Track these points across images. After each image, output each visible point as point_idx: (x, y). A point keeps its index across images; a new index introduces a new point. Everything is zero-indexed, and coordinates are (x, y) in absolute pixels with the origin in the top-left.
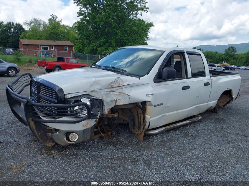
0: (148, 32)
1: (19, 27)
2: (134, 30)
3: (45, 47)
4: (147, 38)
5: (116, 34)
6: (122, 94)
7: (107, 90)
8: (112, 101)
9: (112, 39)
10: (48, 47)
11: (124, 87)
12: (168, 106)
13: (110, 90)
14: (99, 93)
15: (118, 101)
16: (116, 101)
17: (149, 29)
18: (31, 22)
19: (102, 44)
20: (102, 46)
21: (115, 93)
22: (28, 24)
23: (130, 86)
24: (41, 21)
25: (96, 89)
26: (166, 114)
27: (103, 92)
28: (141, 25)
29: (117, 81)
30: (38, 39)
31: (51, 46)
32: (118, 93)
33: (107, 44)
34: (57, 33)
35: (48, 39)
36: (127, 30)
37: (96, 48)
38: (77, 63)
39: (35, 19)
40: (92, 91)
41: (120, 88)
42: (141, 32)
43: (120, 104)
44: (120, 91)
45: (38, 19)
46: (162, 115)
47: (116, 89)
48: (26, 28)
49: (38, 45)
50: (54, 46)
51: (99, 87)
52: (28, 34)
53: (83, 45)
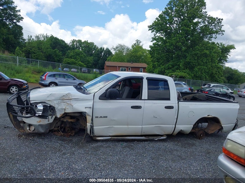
0: (228, 55)
1: (108, 52)
2: (206, 53)
3: (124, 68)
4: (226, 61)
5: (185, 57)
6: (70, 105)
7: (60, 101)
8: (62, 109)
9: (181, 62)
10: (126, 68)
11: (72, 100)
12: (115, 120)
13: (63, 101)
14: (53, 103)
15: (67, 109)
16: (65, 109)
17: (229, 52)
18: (117, 47)
19: (170, 66)
20: (171, 68)
21: (65, 104)
22: (114, 49)
23: (77, 100)
24: (124, 46)
25: (51, 100)
26: (114, 126)
27: (55, 102)
28: (213, 48)
29: (67, 96)
30: (120, 62)
31: (129, 68)
32: (67, 104)
33: (176, 67)
34: (136, 56)
35: (128, 61)
36: (198, 53)
37: (164, 71)
38: (136, 83)
39: (120, 45)
40: (49, 100)
41: (70, 100)
42: (213, 55)
43: (67, 112)
44: (69, 103)
45: (122, 45)
46: (109, 126)
47: (67, 101)
48: (113, 52)
49: (117, 66)
50: (131, 67)
51: (53, 98)
52: (113, 57)
53: (153, 67)
